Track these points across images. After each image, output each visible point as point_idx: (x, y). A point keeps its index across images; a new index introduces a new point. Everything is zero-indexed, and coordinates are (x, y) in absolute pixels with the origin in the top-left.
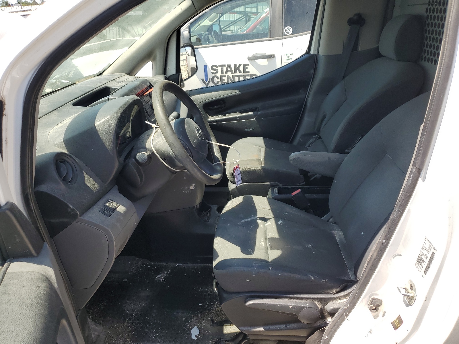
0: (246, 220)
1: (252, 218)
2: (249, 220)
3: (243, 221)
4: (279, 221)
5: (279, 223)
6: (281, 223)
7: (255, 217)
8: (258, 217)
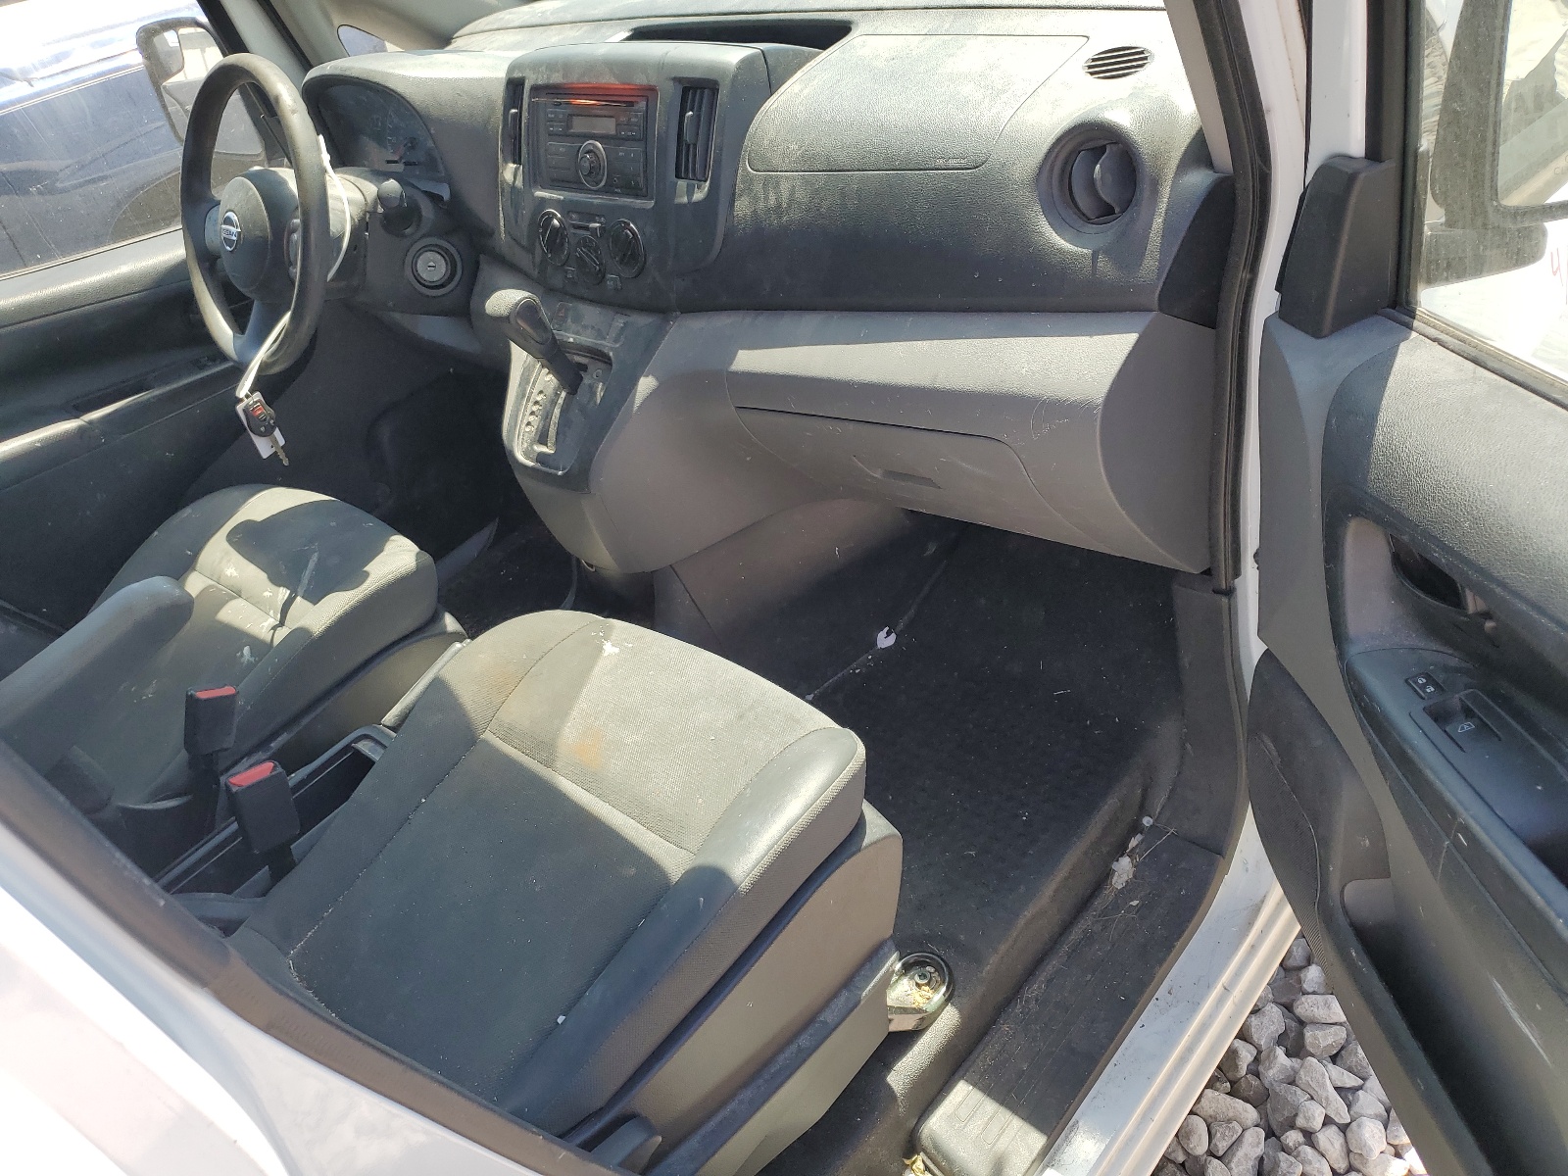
0: (311, 565)
1: (305, 581)
2: (307, 572)
3: (315, 558)
4: (252, 654)
5: (246, 650)
6: (242, 655)
7: (301, 590)
8: (299, 598)
